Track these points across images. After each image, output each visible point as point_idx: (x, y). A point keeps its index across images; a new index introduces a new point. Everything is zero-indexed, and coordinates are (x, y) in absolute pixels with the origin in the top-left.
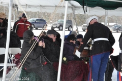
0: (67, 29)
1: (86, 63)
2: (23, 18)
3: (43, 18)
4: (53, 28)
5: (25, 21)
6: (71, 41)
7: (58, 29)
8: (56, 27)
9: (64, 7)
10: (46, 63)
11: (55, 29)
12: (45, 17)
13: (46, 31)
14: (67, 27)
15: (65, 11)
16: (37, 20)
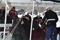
0: (35, 14)
1: (44, 31)
2: (13, 9)
3: (23, 9)
4: (28, 14)
5: (14, 10)
6: (36, 20)
7: (31, 14)
8: (30, 13)
9: (33, 3)
10: (24, 31)
11: (29, 14)
12: (24, 9)
13: (24, 15)
14: (35, 13)
15: (33, 5)
16: (20, 10)
